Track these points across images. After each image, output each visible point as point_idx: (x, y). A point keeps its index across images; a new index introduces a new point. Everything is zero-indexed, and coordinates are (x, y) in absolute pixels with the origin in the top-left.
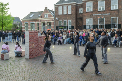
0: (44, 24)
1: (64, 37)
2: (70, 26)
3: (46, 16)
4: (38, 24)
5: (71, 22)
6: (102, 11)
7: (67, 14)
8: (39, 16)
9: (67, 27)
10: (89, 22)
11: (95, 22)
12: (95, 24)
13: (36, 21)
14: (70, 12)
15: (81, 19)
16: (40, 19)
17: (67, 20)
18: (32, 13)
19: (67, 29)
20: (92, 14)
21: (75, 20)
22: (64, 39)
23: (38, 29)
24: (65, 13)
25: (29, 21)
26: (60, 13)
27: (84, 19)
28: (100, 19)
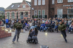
0: (22, 13)
2: (43, 15)
3: (24, 7)
4: (17, 13)
5: (44, 12)
6: (71, 2)
7: (42, 5)
9: (41, 16)
10: (60, 12)
11: (65, 12)
12: (65, 14)
14: (44, 4)
15: (53, 9)
16: (19, 9)
17: (41, 10)
18: (13, 4)
19: (41, 18)
20: (63, 5)
21: (48, 10)
24: (40, 4)
25: (10, 11)
26: (36, 4)
27: (55, 9)
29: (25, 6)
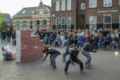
0: (38, 22)
1: (62, 38)
2: (69, 25)
4: (31, 22)
5: (70, 20)
6: (108, 7)
7: (66, 11)
8: (33, 12)
9: (66, 26)
10: (92, 20)
11: (100, 20)
12: (100, 23)
13: (28, 18)
14: (69, 8)
15: (83, 16)
16: (33, 16)
17: (66, 18)
18: (24, 9)
19: (66, 29)
20: (96, 11)
21: (75, 18)
22: (62, 40)
23: (31, 28)
24: (63, 9)
25: (21, 18)
26: (58, 9)
27: (86, 17)
28: (105, 17)
29: (42, 11)
